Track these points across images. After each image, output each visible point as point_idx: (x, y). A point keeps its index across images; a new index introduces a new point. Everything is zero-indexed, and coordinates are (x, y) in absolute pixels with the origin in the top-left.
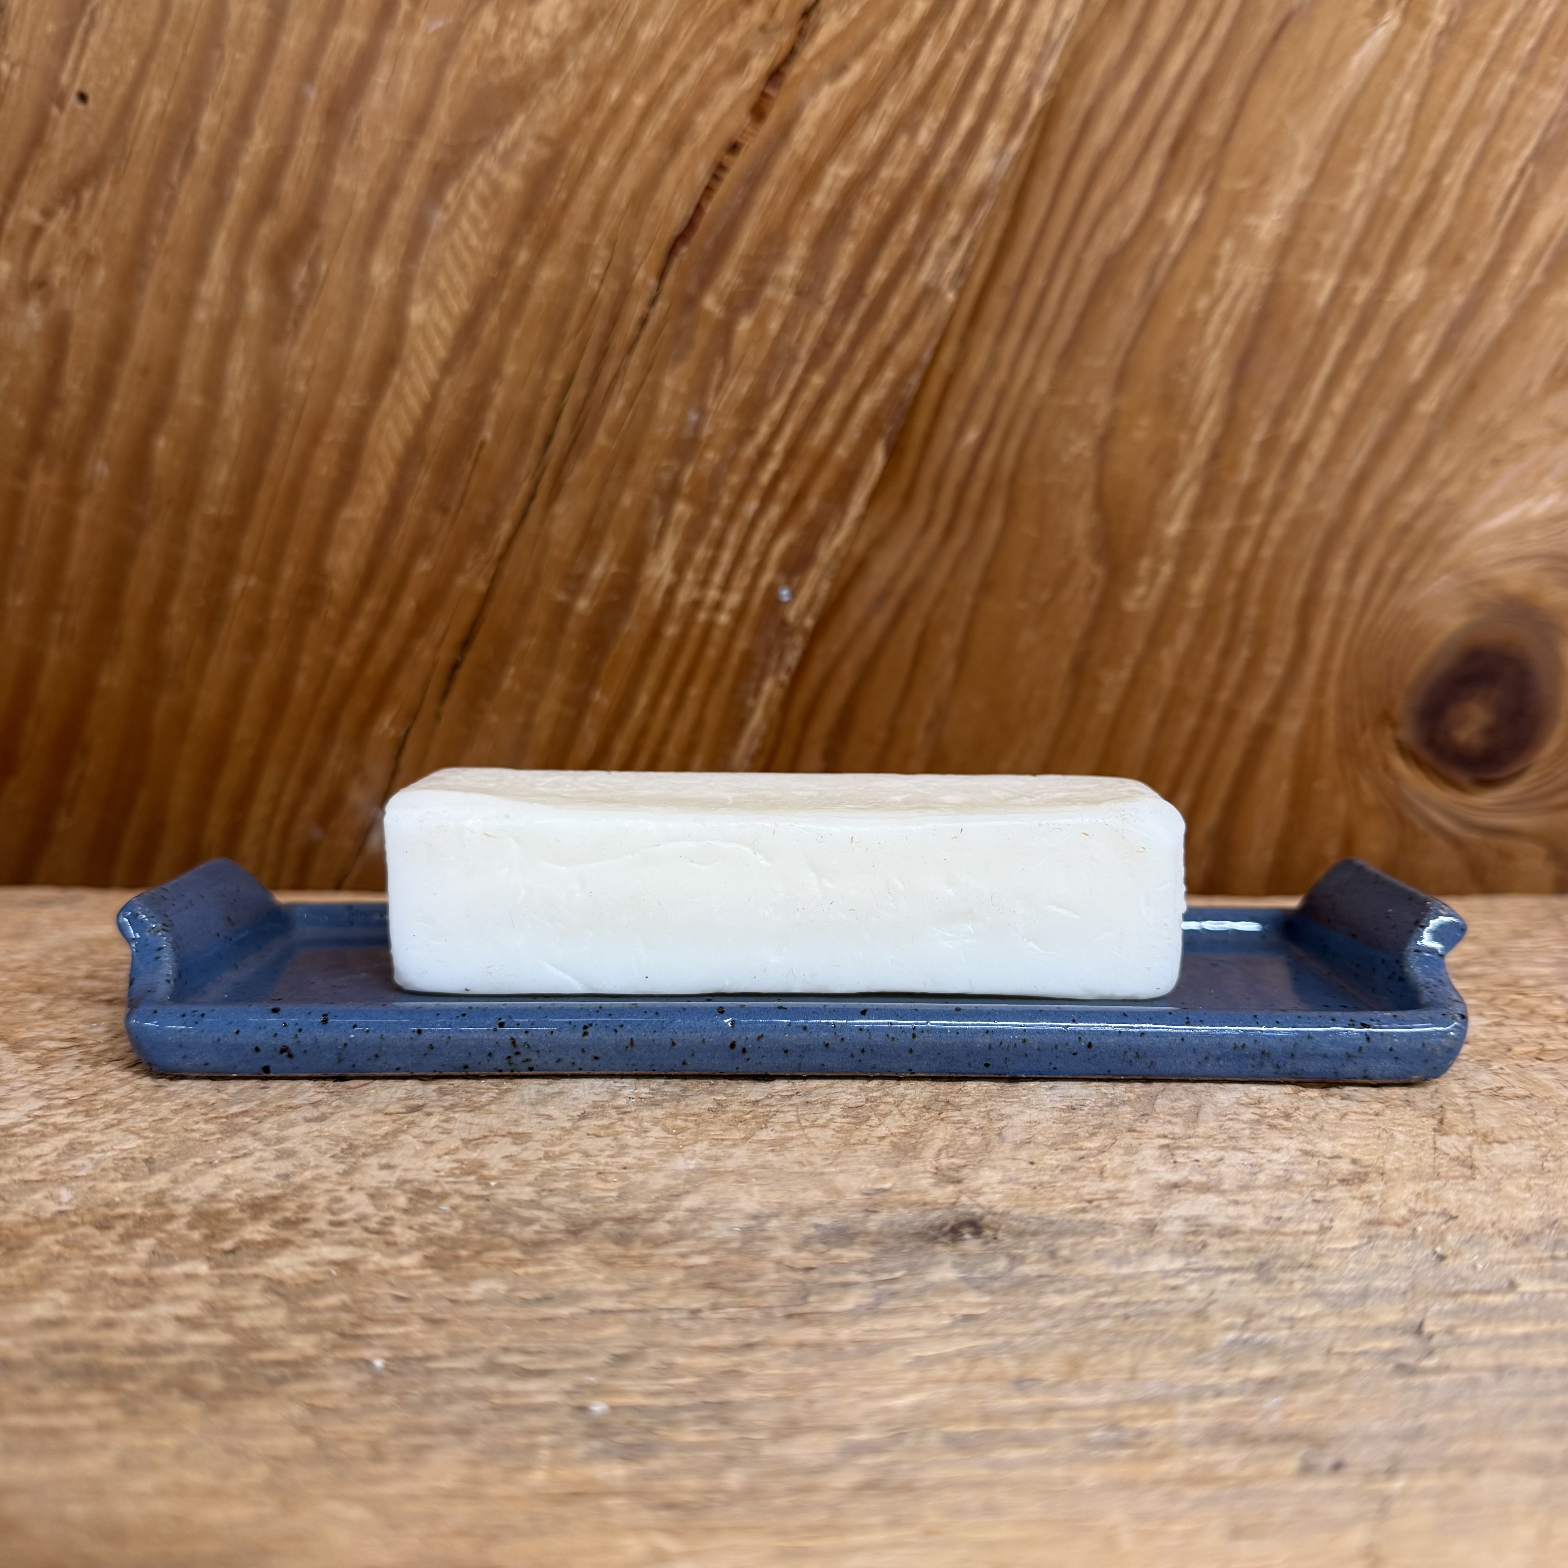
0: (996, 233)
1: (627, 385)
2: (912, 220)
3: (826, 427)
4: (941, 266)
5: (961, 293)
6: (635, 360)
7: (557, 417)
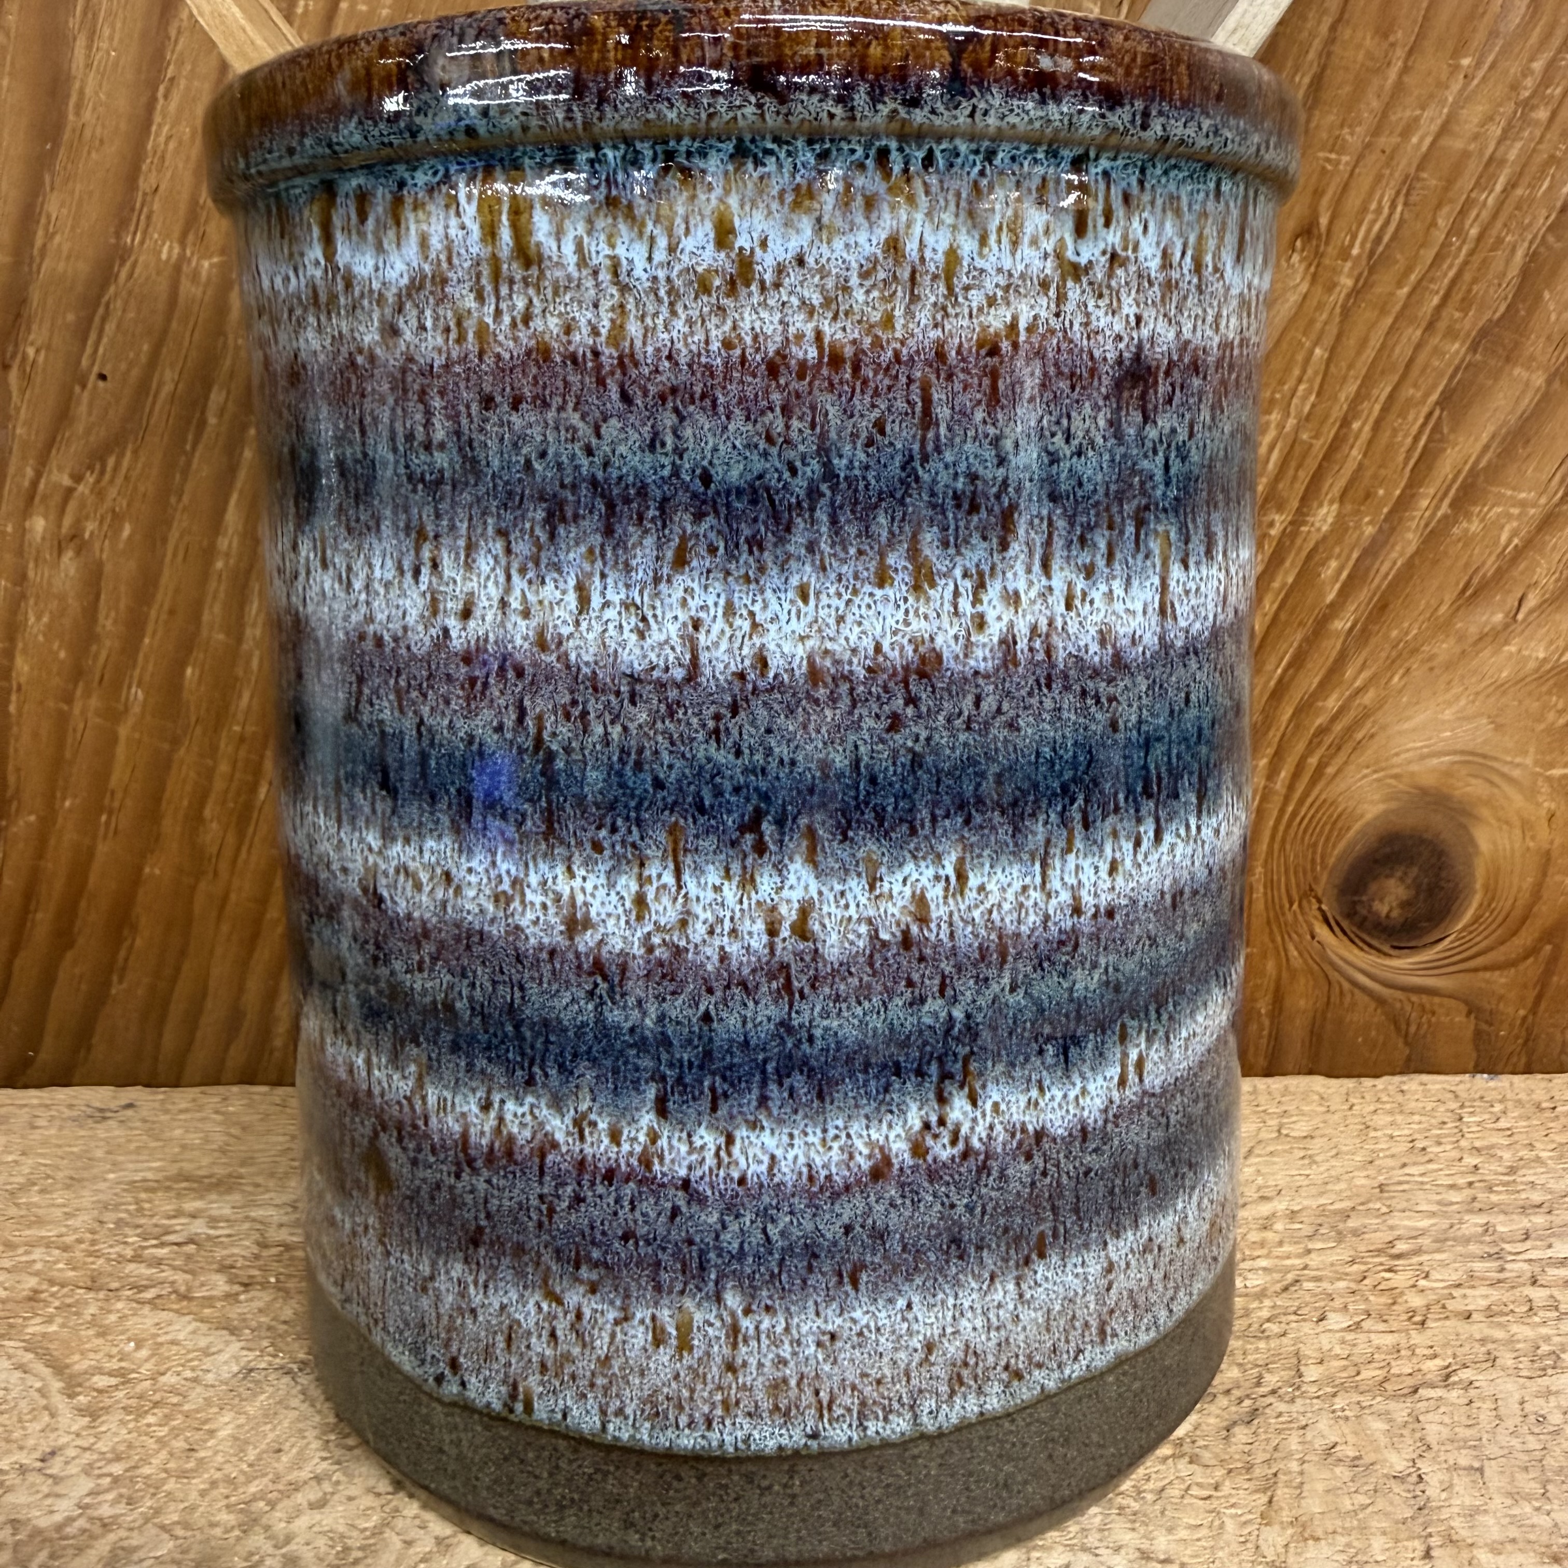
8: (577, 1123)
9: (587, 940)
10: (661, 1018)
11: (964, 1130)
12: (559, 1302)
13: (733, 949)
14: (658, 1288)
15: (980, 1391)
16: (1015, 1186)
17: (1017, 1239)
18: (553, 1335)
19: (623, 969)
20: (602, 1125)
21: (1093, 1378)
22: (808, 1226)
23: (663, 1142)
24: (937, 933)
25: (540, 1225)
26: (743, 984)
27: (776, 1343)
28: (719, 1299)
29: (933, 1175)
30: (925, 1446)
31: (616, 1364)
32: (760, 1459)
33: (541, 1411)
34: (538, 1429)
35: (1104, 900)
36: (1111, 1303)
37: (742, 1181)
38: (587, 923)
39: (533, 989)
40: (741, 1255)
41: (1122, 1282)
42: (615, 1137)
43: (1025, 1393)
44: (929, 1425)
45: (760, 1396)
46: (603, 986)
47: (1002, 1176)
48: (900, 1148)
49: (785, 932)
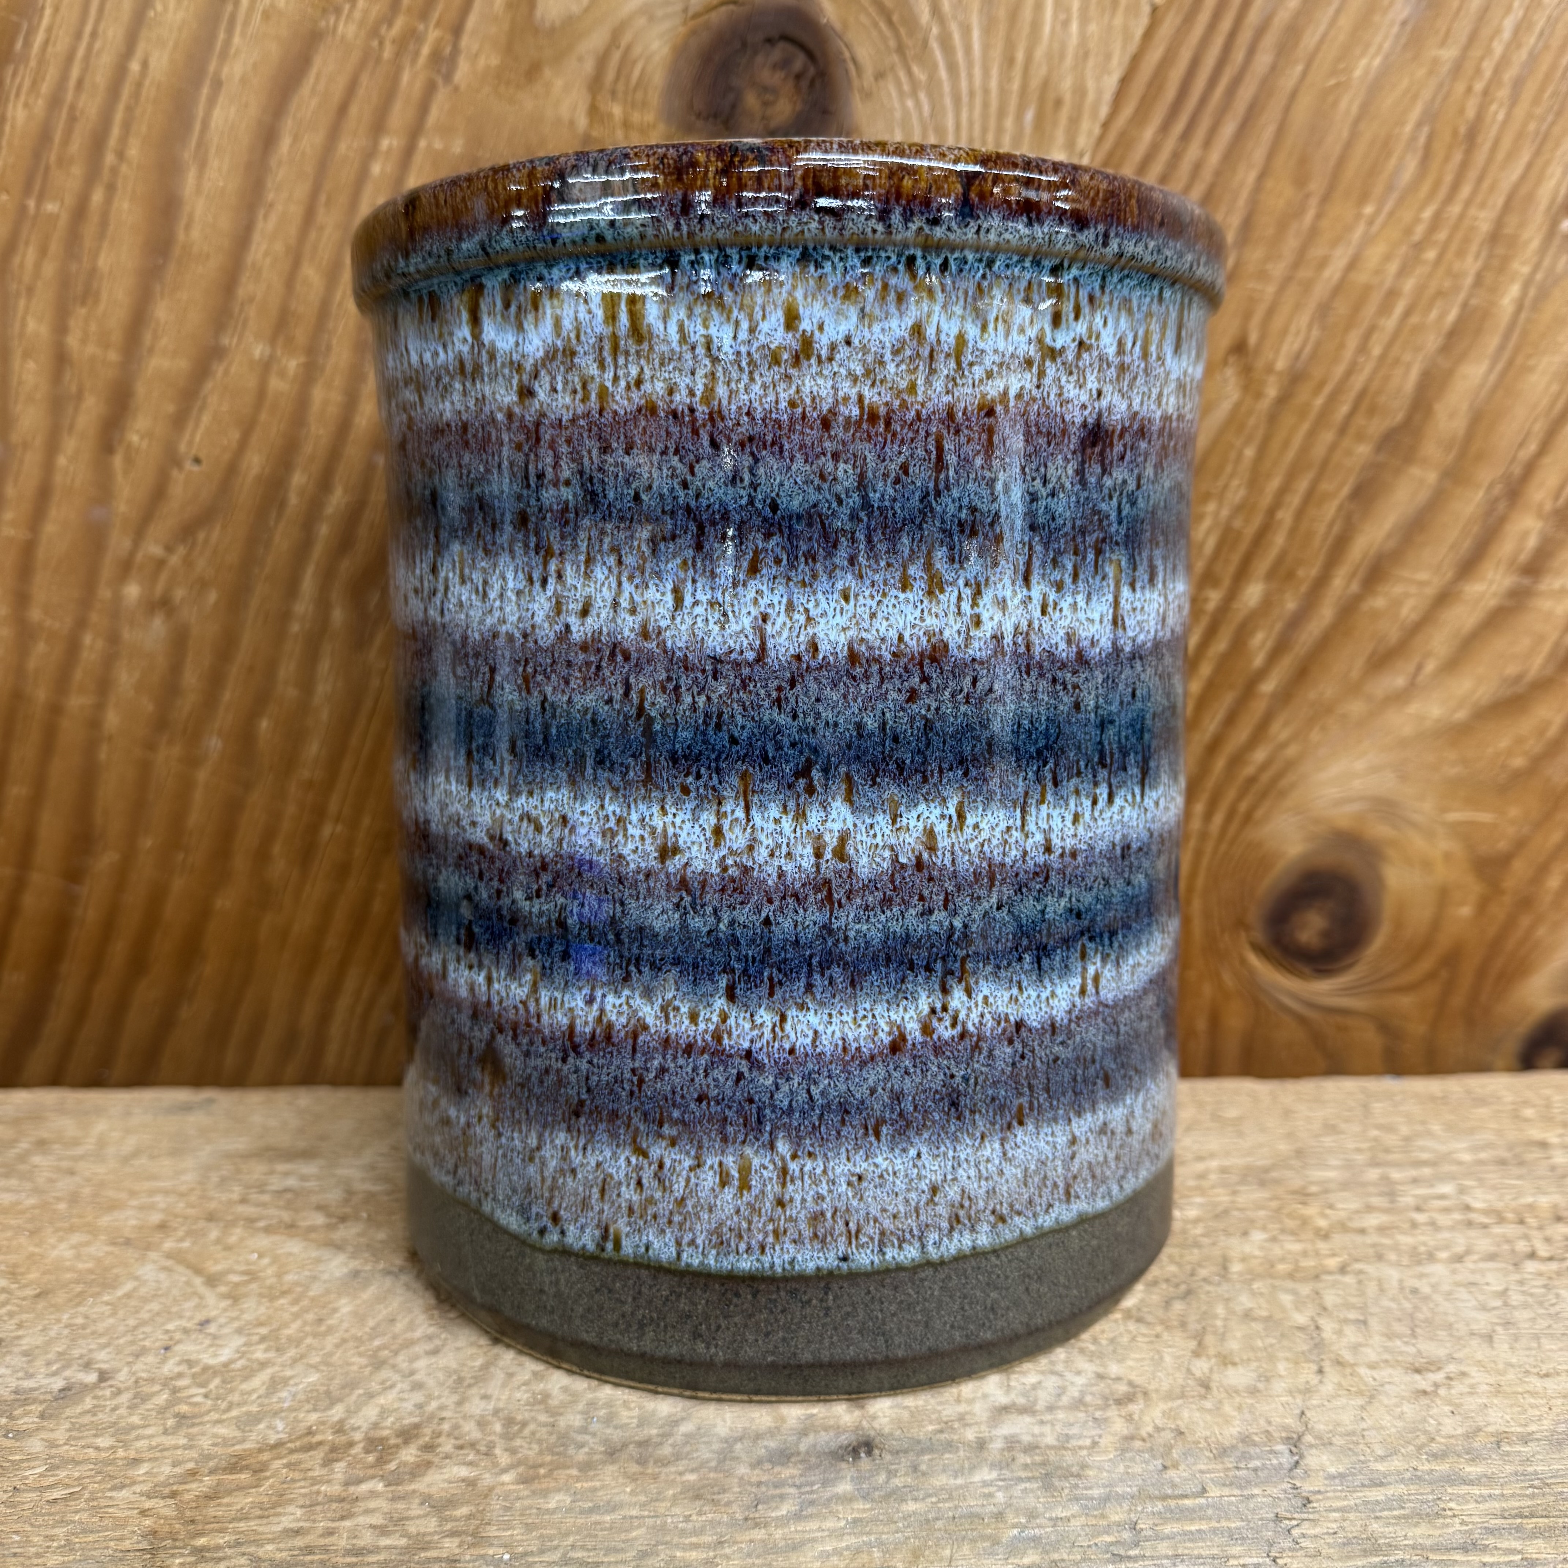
8: (664, 1009)
9: (674, 864)
10: (732, 923)
11: (962, 1016)
12: (645, 1155)
13: (789, 867)
14: (725, 1140)
15: (973, 1229)
16: (1000, 1064)
17: (1002, 1107)
18: (639, 1183)
19: (704, 884)
20: (684, 1009)
21: (1061, 1230)
22: (843, 1087)
23: (731, 1021)
24: (942, 859)
25: (632, 1093)
26: (796, 895)
27: (816, 1182)
28: (772, 1146)
29: (938, 1050)
30: (929, 1272)
31: (690, 1203)
32: (802, 1278)
33: (628, 1248)
34: (624, 1263)
35: (1069, 843)
36: (1075, 1169)
37: (792, 1051)
38: (676, 850)
39: (632, 904)
40: (790, 1110)
41: (1085, 1155)
42: (694, 1017)
43: (1008, 1234)
44: (933, 1253)
45: (803, 1226)
46: (688, 899)
47: (990, 1055)
48: (913, 1028)
49: (828, 855)
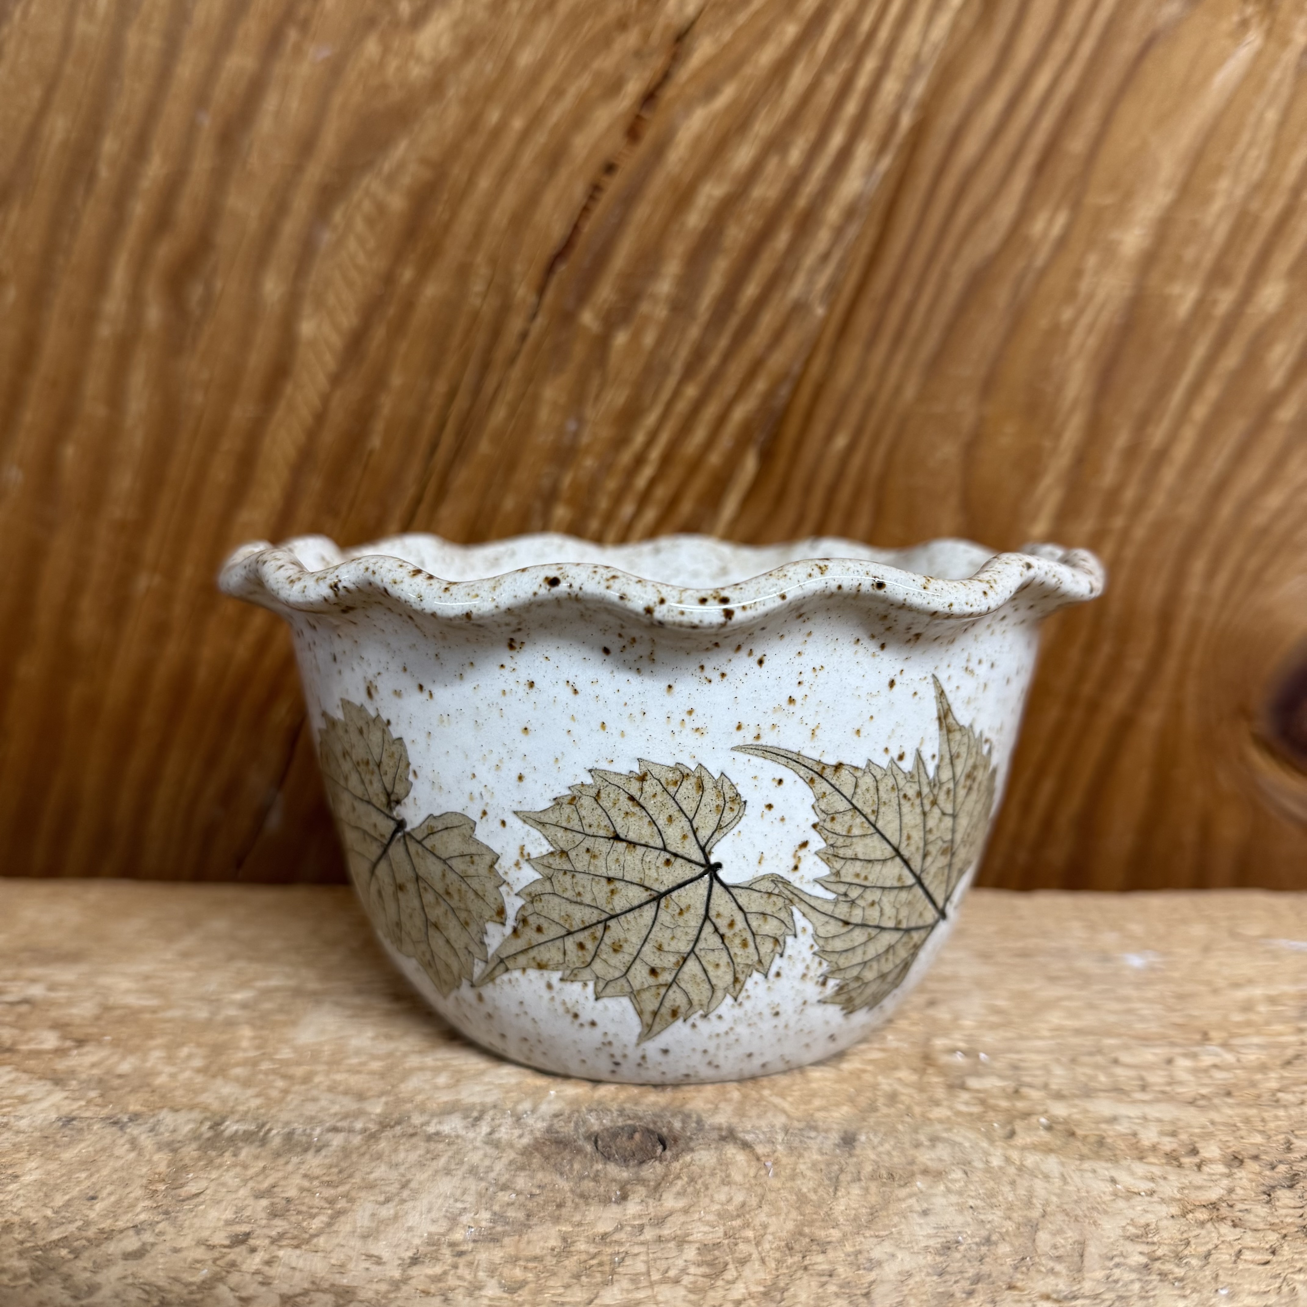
0: (865, 249)
1: (509, 394)
2: (783, 238)
3: (699, 435)
4: (810, 281)
5: (831, 307)
6: (516, 373)
7: (441, 426)
